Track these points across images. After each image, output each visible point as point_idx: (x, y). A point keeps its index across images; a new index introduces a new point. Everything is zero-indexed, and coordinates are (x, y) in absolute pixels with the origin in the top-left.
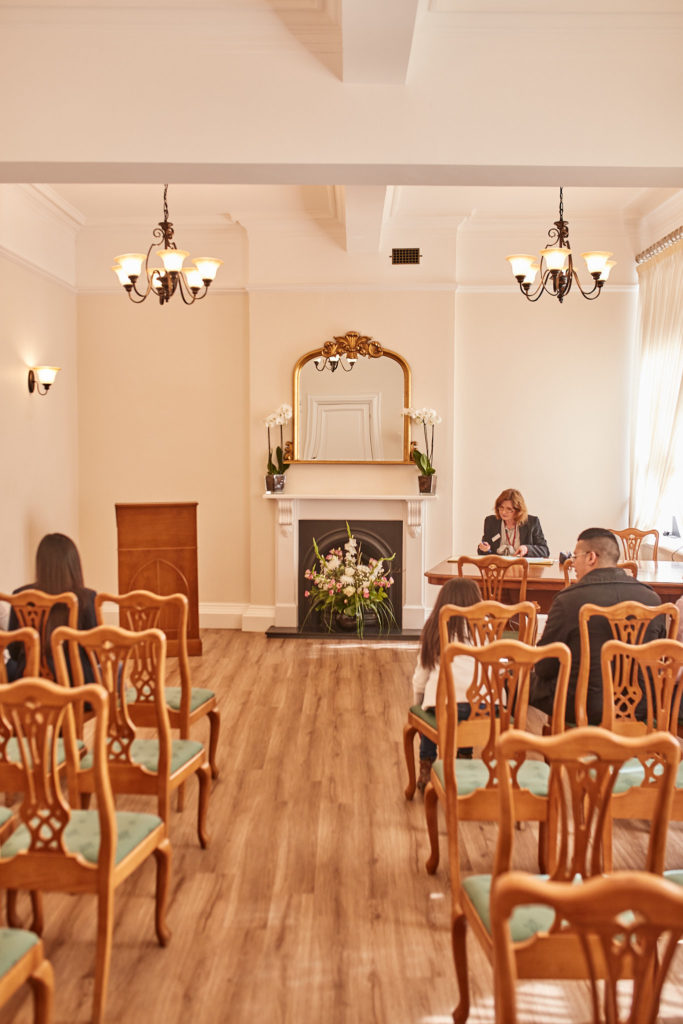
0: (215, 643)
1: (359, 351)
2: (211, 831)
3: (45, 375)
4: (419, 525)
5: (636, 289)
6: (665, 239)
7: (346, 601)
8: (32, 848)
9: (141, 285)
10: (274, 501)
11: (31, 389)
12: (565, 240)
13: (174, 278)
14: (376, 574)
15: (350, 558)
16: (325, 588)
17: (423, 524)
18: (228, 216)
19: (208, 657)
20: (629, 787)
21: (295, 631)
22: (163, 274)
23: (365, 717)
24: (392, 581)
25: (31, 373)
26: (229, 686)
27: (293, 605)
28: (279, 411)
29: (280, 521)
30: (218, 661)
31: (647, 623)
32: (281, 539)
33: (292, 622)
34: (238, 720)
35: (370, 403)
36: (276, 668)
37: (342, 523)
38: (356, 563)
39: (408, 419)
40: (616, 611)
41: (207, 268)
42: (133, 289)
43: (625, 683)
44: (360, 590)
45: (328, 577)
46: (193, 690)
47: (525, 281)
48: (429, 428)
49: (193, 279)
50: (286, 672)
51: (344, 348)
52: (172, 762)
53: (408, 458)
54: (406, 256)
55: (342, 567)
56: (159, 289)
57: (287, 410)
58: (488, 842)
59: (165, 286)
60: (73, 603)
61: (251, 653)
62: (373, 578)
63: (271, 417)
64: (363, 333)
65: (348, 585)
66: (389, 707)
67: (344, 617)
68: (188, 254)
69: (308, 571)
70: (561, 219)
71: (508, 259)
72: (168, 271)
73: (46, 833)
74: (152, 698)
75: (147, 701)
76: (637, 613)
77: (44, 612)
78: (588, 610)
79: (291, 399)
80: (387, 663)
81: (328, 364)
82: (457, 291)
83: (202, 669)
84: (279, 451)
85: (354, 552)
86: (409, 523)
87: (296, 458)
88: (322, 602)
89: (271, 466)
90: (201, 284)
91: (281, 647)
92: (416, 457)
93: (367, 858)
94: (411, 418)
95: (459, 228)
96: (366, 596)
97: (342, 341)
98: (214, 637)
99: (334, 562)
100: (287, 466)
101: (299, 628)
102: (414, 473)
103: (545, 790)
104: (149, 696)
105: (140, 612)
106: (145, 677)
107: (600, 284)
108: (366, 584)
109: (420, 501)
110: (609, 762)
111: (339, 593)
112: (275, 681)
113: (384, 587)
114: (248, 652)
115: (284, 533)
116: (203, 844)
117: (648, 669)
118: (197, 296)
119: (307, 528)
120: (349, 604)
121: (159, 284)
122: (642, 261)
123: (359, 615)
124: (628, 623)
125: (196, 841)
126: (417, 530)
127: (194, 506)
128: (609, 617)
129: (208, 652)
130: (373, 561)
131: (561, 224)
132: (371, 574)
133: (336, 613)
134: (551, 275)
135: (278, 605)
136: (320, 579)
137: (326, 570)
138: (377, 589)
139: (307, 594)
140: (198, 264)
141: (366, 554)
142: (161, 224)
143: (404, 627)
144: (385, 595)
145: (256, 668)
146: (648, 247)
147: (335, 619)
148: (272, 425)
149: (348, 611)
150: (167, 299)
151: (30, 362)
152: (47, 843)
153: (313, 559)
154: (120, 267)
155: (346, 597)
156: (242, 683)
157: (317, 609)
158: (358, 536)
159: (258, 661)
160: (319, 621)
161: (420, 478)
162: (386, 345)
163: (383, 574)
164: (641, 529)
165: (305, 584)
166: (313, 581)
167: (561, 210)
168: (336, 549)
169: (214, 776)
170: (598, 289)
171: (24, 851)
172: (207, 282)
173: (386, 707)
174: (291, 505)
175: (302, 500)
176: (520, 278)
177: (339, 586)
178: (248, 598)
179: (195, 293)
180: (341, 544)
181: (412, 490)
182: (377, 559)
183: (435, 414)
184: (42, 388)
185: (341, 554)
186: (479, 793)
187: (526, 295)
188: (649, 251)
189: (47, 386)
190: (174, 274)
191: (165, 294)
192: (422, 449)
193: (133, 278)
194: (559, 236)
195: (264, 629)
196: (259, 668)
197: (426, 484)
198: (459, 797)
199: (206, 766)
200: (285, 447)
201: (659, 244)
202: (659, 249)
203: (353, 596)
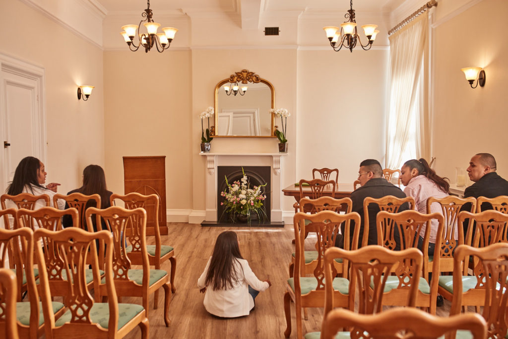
0: (175, 229)
1: (248, 80)
2: (171, 319)
3: (87, 90)
4: (279, 168)
5: (389, 48)
6: (403, 22)
7: (242, 207)
8: (73, 320)
9: (136, 42)
10: (205, 156)
11: (79, 98)
12: (353, 19)
13: (152, 37)
14: (257, 193)
15: (244, 186)
16: (231, 201)
17: (281, 168)
18: (181, 10)
19: (171, 235)
20: (391, 289)
21: (216, 223)
22: (147, 36)
23: (252, 263)
24: (265, 197)
25: (79, 89)
26: (182, 249)
27: (215, 210)
28: (207, 110)
29: (208, 167)
30: (176, 237)
31: (398, 207)
32: (208, 176)
33: (214, 218)
34: (186, 265)
35: (254, 113)
36: (206, 241)
37: (240, 168)
38: (247, 188)
39: (273, 114)
40: (383, 200)
41: (170, 33)
42: (131, 44)
43: (387, 238)
44: (249, 201)
45: (233, 195)
46: (162, 247)
47: (333, 41)
48: (284, 119)
49: (163, 39)
50: (211, 243)
51: (240, 78)
52: (150, 280)
53: (273, 134)
54: (272, 31)
55: (240, 190)
56: (145, 44)
57: (211, 110)
58: (316, 322)
59: (148, 42)
60: (98, 199)
61: (194, 233)
62: (255, 195)
63: (203, 113)
64: (250, 71)
65: (243, 199)
66: (264, 258)
67: (241, 215)
68: (160, 25)
69: (222, 192)
70: (351, 9)
71: (324, 29)
72: (150, 34)
73: (80, 312)
74: (140, 249)
75: (138, 251)
76: (393, 202)
77: (83, 204)
78: (368, 200)
79: (213, 104)
80: (263, 238)
81: (233, 92)
82: (298, 49)
83: (168, 241)
84: (207, 131)
85: (246, 182)
86: (274, 167)
87: (216, 134)
88: (230, 208)
89: (203, 139)
90: (166, 42)
91: (209, 231)
92: (277, 134)
93: (253, 330)
94: (275, 114)
95: (299, 17)
96: (252, 205)
97: (239, 74)
98: (174, 226)
99: (236, 188)
100: (212, 139)
101: (218, 221)
102: (276, 142)
103: (347, 291)
104: (139, 248)
105: (134, 204)
106: (137, 238)
107: (371, 42)
108: (252, 198)
109: (279, 156)
110: (385, 264)
111: (239, 203)
112: (205, 246)
113: (261, 200)
114: (191, 233)
115: (210, 173)
116: (167, 325)
117: (401, 225)
118: (165, 48)
119: (222, 171)
120: (244, 209)
121: (144, 42)
122: (391, 34)
123: (248, 214)
124: (389, 207)
125: (164, 323)
126: (278, 171)
127: (164, 157)
128: (379, 203)
129: (171, 233)
130: (256, 187)
131: (351, 12)
132: (255, 193)
133: (237, 213)
134: (346, 37)
135: (207, 210)
136: (229, 196)
137: (232, 192)
138: (258, 201)
139: (222, 204)
140: (165, 31)
141: (252, 184)
142: (146, 10)
143: (271, 221)
144: (262, 204)
145: (196, 240)
146: (395, 26)
147: (236, 217)
148: (204, 117)
149: (243, 212)
150: (149, 49)
151: (79, 83)
152: (81, 317)
153: (225, 186)
154: (125, 32)
155: (242, 205)
156: (189, 248)
157: (227, 212)
158: (247, 174)
159: (197, 238)
160: (228, 218)
161: (279, 144)
162: (262, 77)
163: (261, 194)
164: (392, 169)
165: (221, 199)
166: (225, 197)
167: (351, 4)
168: (237, 181)
169: (173, 291)
170: (370, 45)
171: (68, 322)
172: (170, 40)
173: (263, 258)
174: (214, 159)
175: (219, 156)
176: (331, 39)
177: (238, 199)
178: (192, 207)
179: (164, 47)
180: (239, 179)
181: (275, 151)
182: (258, 186)
183: (287, 111)
184: (85, 98)
185: (239, 183)
186: (312, 293)
187: (334, 47)
188: (395, 28)
189: (87, 96)
190: (152, 35)
191: (148, 47)
192: (280, 130)
193: (131, 38)
194: (350, 17)
195: (200, 222)
196: (197, 241)
197: (282, 148)
198: (302, 295)
199: (168, 283)
200: (210, 129)
201: (400, 24)
202: (400, 27)
203: (246, 205)
